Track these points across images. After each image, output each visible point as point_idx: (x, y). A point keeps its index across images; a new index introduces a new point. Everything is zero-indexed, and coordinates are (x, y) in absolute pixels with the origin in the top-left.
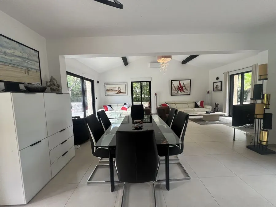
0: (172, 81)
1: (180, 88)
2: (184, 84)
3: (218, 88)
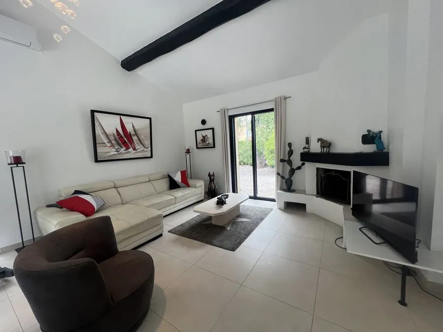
0: (93, 112)
1: (125, 139)
2: (133, 126)
3: (207, 143)
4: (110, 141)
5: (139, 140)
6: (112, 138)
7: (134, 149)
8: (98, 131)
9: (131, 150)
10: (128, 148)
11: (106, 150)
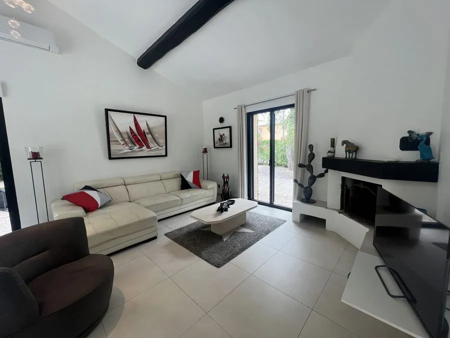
0: (107, 110)
1: (139, 137)
2: (147, 125)
3: (224, 142)
4: (123, 140)
5: (154, 138)
6: (125, 136)
7: (148, 147)
8: (112, 129)
9: (144, 148)
10: (141, 146)
11: (119, 148)
